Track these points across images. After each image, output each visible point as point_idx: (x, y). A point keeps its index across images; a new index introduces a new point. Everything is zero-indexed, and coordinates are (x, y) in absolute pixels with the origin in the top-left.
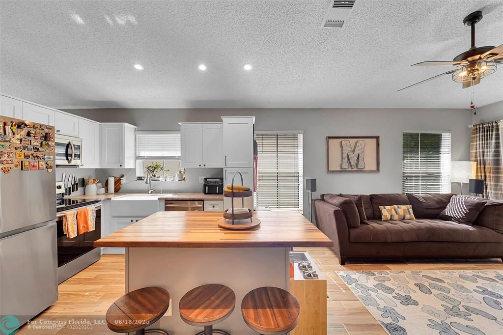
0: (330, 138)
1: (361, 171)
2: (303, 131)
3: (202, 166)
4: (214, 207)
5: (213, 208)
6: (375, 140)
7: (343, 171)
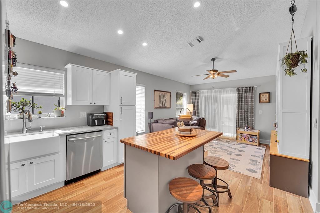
0: (156, 90)
1: (165, 108)
2: (145, 85)
3: (93, 104)
4: (111, 134)
5: (109, 135)
6: (169, 94)
7: (160, 108)
